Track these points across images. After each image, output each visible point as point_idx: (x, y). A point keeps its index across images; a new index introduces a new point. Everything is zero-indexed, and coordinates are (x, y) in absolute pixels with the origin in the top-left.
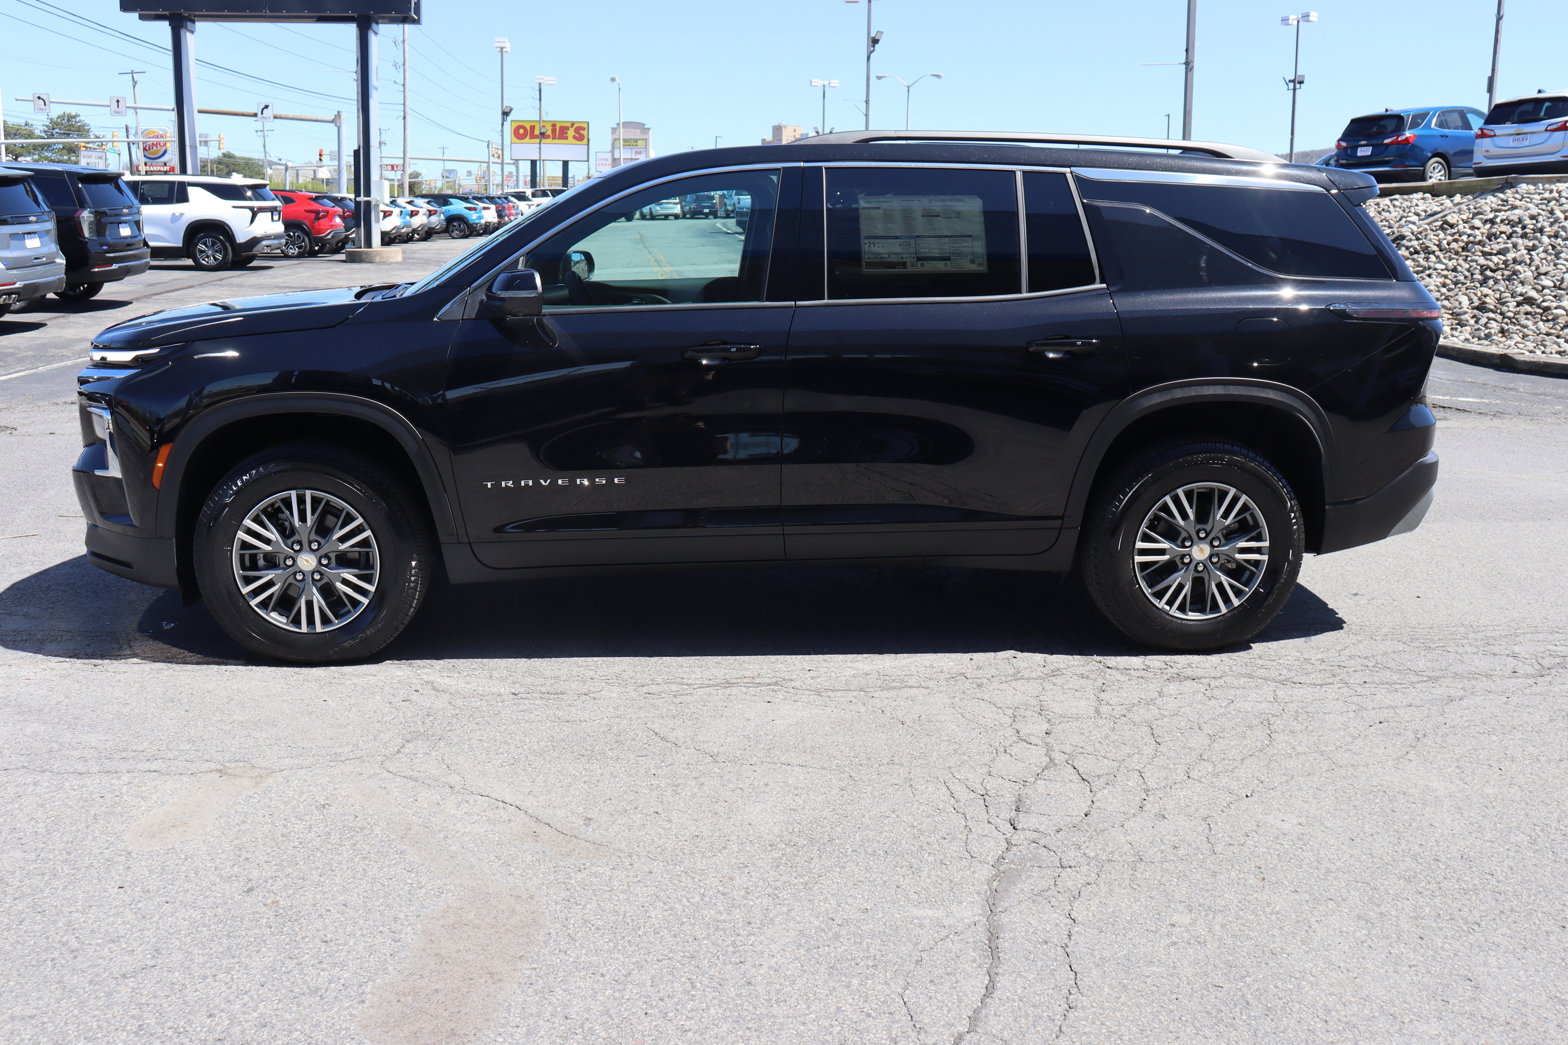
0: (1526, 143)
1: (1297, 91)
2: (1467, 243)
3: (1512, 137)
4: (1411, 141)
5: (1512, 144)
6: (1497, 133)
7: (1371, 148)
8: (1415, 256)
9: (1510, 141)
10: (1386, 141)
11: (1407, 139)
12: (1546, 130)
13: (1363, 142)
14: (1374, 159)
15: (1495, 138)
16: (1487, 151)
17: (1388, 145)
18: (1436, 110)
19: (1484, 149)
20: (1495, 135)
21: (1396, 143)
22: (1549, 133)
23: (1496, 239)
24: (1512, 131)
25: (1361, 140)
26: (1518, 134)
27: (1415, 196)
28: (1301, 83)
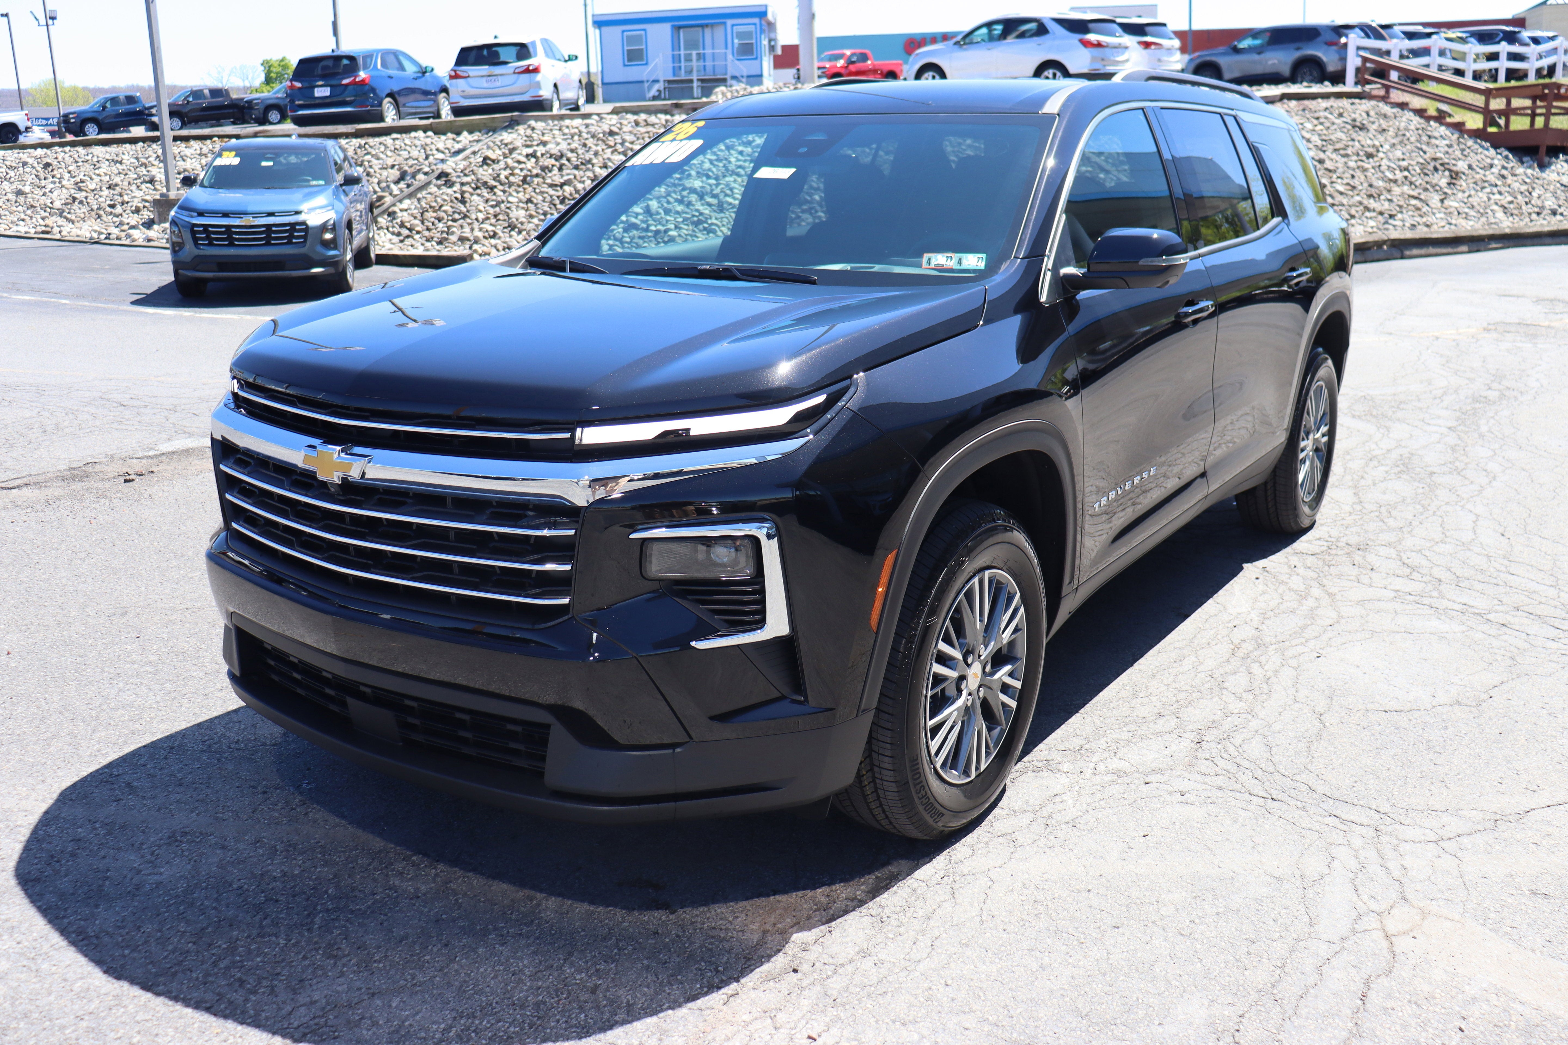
0: (498, 84)
1: (50, 27)
2: (525, 177)
3: (485, 79)
4: (367, 81)
5: (485, 85)
6: (471, 74)
7: (329, 89)
8: (478, 191)
9: (483, 83)
10: (345, 81)
11: (363, 81)
12: (514, 73)
13: (320, 83)
14: (335, 99)
15: (469, 79)
16: (463, 91)
17: (346, 85)
18: (378, 51)
19: (460, 89)
20: (468, 77)
21: (354, 83)
22: (516, 75)
23: (550, 171)
24: (485, 73)
25: (318, 81)
26: (489, 76)
27: (413, 134)
28: (53, 18)
